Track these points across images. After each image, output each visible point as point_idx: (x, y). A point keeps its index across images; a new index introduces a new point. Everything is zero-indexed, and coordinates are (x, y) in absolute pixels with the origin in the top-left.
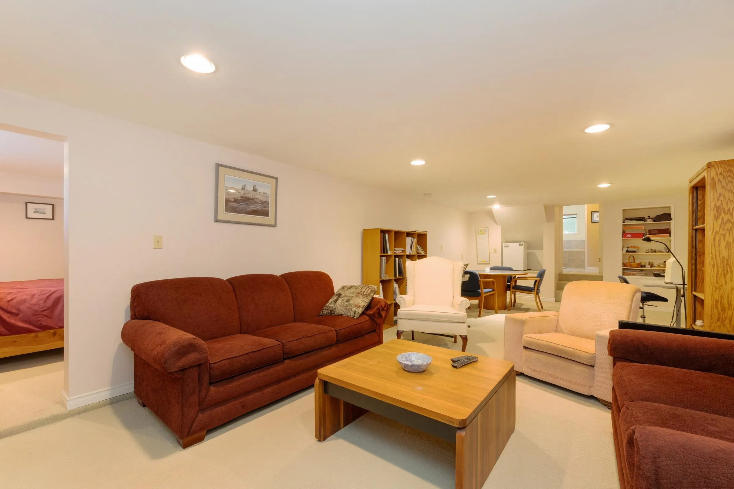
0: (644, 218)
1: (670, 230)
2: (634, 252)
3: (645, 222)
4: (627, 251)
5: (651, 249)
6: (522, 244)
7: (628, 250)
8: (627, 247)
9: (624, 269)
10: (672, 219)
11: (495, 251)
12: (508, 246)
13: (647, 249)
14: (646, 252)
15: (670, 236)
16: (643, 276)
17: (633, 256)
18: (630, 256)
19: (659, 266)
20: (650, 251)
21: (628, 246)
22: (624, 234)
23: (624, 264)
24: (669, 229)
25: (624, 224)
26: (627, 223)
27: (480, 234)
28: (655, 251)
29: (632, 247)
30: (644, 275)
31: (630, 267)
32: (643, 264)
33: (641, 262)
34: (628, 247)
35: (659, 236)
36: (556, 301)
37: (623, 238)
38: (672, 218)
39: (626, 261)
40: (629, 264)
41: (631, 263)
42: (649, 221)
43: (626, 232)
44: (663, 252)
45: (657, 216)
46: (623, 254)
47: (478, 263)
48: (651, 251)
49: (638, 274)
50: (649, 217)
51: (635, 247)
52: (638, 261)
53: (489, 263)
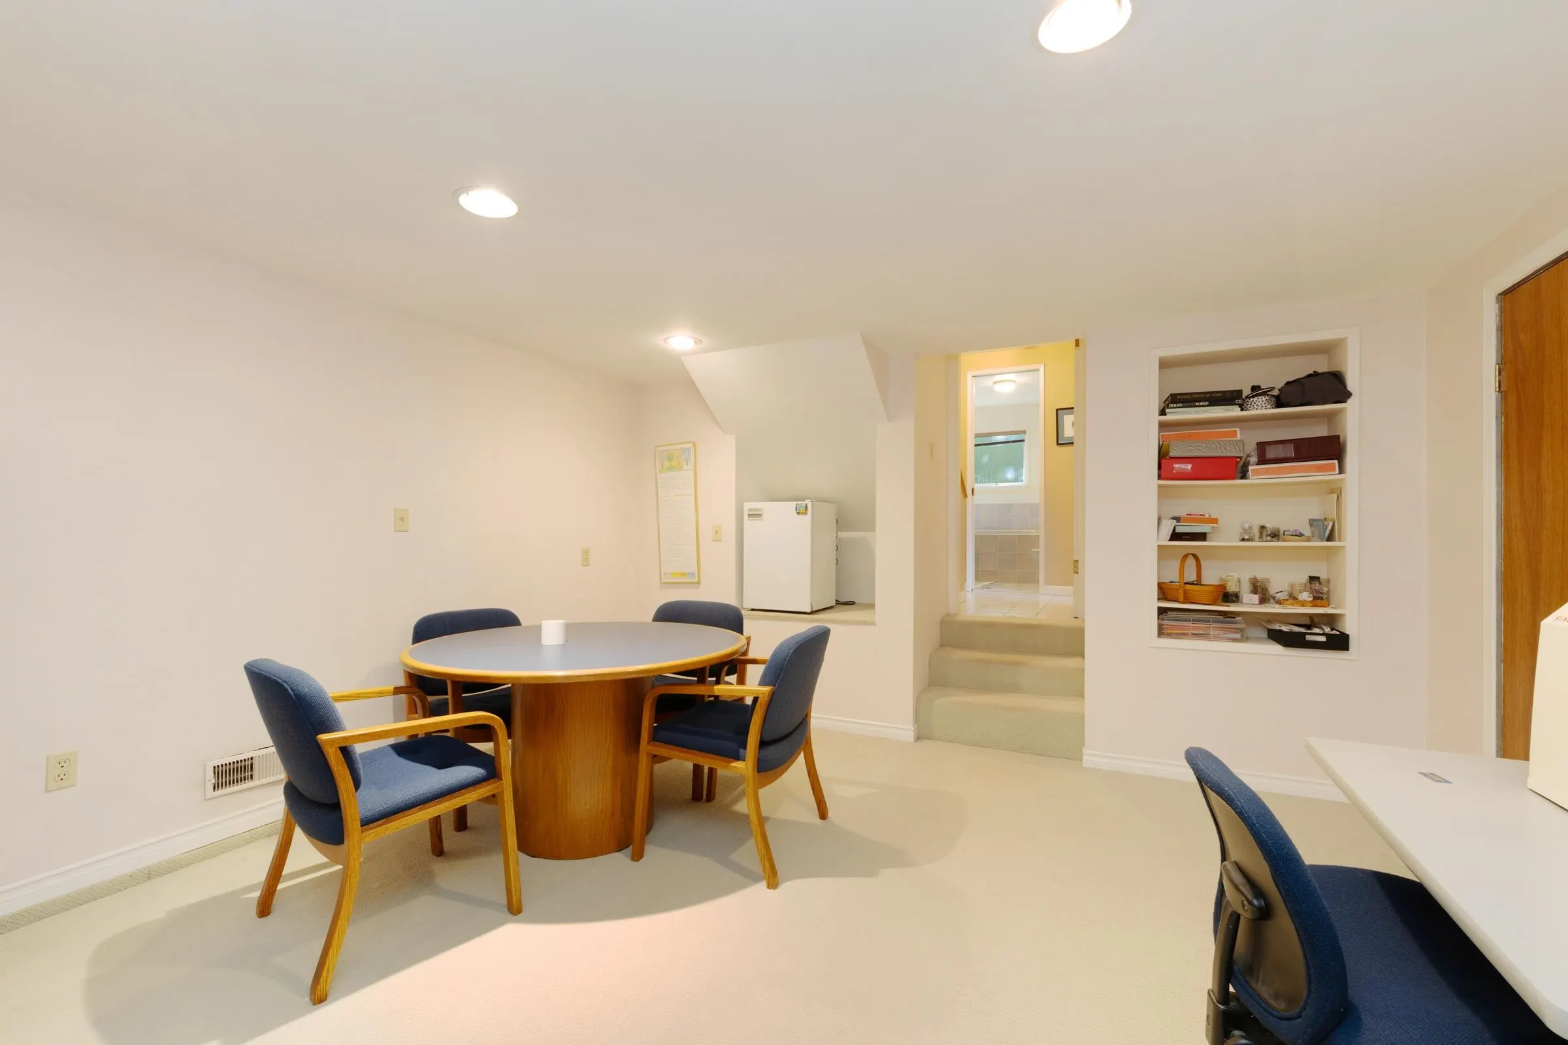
0: (1240, 392)
1: (1341, 439)
2: (1202, 537)
3: (1242, 410)
4: (1175, 536)
5: (1263, 527)
6: (806, 508)
7: (1179, 530)
8: (1173, 518)
9: (1162, 611)
10: (1349, 395)
11: (717, 534)
12: (760, 515)
13: (1247, 526)
14: (1243, 540)
15: (1341, 471)
16: (1235, 640)
17: (1195, 556)
18: (1186, 556)
19: (1293, 598)
20: (1256, 531)
21: (1177, 514)
22: (1165, 463)
23: (1164, 591)
24: (1338, 437)
25: (1163, 418)
26: (1177, 414)
27: (671, 469)
28: (1275, 535)
29: (1191, 518)
30: (1238, 636)
31: (1184, 603)
32: (1232, 588)
33: (1221, 579)
34: (1178, 519)
35: (1296, 470)
36: (918, 738)
37: (1160, 477)
38: (1349, 388)
39: (1172, 575)
40: (1181, 592)
41: (1189, 587)
42: (1261, 408)
43: (1172, 454)
44: (1309, 540)
45: (1288, 383)
46: (1159, 546)
47: (663, 581)
48: (1261, 536)
49: (1217, 632)
50: (1254, 388)
51: (1201, 519)
52: (1211, 577)
53: (699, 583)
